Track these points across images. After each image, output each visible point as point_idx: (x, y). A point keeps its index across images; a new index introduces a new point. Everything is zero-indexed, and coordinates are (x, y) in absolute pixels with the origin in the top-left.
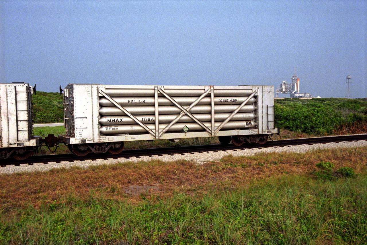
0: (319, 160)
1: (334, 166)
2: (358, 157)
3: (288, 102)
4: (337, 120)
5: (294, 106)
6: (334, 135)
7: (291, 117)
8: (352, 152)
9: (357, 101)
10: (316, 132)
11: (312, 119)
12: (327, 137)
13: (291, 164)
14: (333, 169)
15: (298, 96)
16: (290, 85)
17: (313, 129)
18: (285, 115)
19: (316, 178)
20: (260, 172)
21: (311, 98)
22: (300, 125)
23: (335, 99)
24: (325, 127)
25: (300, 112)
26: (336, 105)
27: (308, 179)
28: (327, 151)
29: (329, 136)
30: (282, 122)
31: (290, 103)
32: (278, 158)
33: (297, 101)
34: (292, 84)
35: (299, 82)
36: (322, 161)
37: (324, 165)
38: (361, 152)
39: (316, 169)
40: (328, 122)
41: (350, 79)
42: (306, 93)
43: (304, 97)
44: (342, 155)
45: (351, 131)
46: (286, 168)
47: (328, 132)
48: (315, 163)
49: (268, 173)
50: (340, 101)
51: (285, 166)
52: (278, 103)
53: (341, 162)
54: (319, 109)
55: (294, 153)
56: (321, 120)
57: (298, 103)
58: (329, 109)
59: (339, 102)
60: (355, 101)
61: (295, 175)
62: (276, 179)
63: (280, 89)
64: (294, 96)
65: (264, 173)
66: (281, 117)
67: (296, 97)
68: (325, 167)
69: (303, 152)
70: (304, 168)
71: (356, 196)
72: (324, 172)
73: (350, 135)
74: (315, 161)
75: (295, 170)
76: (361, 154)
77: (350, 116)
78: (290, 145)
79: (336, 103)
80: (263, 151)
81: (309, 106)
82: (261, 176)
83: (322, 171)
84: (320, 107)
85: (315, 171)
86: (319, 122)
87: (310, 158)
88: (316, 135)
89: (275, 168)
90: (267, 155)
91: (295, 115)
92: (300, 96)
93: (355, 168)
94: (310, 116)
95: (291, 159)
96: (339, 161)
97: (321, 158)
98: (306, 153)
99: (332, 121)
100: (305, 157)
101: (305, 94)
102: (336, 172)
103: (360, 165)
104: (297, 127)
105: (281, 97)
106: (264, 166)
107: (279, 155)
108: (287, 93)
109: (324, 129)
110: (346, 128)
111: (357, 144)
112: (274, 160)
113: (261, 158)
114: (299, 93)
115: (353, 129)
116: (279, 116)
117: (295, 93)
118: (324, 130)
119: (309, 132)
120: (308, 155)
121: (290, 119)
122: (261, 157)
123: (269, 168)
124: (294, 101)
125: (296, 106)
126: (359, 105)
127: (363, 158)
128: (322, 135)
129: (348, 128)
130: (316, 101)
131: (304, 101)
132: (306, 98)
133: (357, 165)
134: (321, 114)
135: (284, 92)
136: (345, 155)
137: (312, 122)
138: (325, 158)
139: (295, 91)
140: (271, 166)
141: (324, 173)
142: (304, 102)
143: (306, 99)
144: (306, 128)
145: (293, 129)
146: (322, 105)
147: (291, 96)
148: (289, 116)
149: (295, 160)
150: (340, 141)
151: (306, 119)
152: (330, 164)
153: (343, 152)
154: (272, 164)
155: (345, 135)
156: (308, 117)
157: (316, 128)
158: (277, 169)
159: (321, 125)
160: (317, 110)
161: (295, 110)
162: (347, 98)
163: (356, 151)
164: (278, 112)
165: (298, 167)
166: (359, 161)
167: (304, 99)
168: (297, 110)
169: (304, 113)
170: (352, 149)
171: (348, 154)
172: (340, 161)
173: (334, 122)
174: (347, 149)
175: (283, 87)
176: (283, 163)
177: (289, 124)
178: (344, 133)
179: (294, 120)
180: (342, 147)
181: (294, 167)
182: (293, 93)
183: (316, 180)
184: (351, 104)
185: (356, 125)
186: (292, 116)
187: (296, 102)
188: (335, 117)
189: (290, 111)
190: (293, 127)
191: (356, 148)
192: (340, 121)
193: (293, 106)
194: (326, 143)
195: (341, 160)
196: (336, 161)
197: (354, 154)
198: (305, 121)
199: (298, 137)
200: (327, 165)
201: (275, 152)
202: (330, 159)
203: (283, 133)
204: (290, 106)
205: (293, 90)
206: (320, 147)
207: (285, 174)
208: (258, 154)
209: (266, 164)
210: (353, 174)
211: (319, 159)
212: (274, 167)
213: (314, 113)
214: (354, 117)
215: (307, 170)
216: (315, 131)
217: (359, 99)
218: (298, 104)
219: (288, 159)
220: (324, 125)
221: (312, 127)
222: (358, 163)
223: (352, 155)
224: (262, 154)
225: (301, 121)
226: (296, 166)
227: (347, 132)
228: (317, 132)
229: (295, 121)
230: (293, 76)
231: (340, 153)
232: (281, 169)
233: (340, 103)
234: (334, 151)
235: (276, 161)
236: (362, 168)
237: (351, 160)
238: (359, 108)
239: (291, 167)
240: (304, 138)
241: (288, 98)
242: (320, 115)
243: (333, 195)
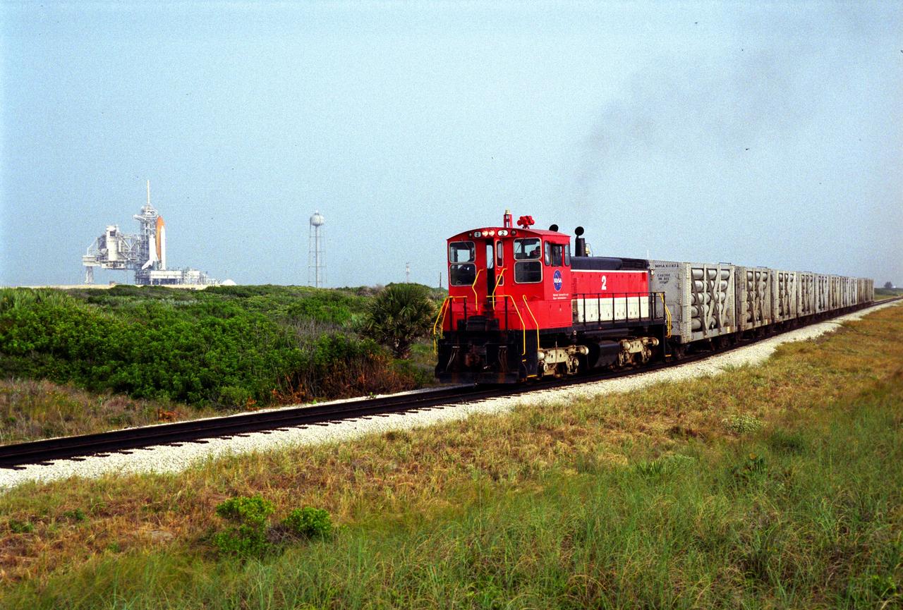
0: (227, 493)
1: (271, 509)
2: (342, 472)
3: (128, 298)
4: (284, 358)
5: (149, 311)
6: (277, 406)
7: (135, 351)
8: (327, 458)
9: (341, 297)
10: (220, 399)
11: (207, 355)
12: (255, 412)
13: (133, 516)
14: (270, 519)
15: (162, 279)
16: (132, 240)
17: (210, 387)
18: (117, 345)
19: (216, 557)
20: (17, 558)
21: (202, 287)
22: (167, 376)
23: (279, 289)
24: (249, 382)
25: (165, 333)
26: (281, 307)
27: (189, 563)
28: (253, 460)
29: (261, 411)
30: (106, 368)
31: (134, 302)
32: (86, 497)
33: (158, 295)
34: (139, 238)
35: (163, 230)
36: (236, 494)
37: (242, 509)
38: (350, 457)
39: (217, 525)
40: (258, 363)
41: (318, 228)
42: (188, 269)
43: (182, 281)
44: (299, 470)
45: (325, 391)
46: (114, 531)
47: (257, 396)
48: (215, 504)
49: (47, 555)
50: (292, 295)
51: (111, 523)
52: (90, 301)
53: (295, 493)
54: (228, 321)
55: (146, 477)
56: (235, 357)
57: (160, 301)
58: (258, 322)
59: (290, 298)
60: (335, 297)
61: (146, 552)
62: (79, 575)
63: (97, 252)
64: (147, 279)
65: (30, 559)
66: (100, 352)
67: (156, 281)
68: (245, 514)
69: (176, 469)
70: (179, 525)
71: (333, 600)
72: (241, 530)
73: (322, 404)
74: (214, 498)
75: (146, 536)
76: (351, 462)
77: (321, 345)
78: (132, 448)
79: (281, 302)
80: (31, 477)
81: (198, 313)
82: (18, 570)
83: (235, 530)
84: (232, 315)
85: (214, 530)
86: (229, 366)
87: (197, 489)
88: (220, 409)
89: (77, 536)
90: (45, 491)
91: (149, 342)
92: (170, 277)
93: (335, 510)
94: (199, 347)
95: (134, 497)
96: (288, 490)
97: (234, 484)
98: (185, 473)
99: (268, 360)
100: (180, 485)
101: (184, 272)
102: (278, 529)
103: (350, 497)
104: (158, 386)
105: (102, 283)
106: (34, 530)
107: (93, 485)
108: (123, 266)
109: (245, 388)
110: (312, 381)
111: (340, 433)
112: (71, 507)
113: (23, 506)
114: (164, 268)
115: (330, 384)
116: (92, 347)
117: (151, 268)
118: (246, 392)
119: (199, 400)
120: (190, 478)
121: (133, 358)
122: (22, 498)
123: (51, 536)
124: (147, 297)
125: (156, 312)
126: (345, 309)
127: (356, 473)
128: (238, 408)
129: (315, 380)
130: (220, 296)
131: (180, 295)
132: (190, 287)
133: (340, 497)
134: (236, 339)
135: (115, 264)
136: (307, 468)
137: (208, 367)
138: (246, 485)
139: (149, 263)
140: (60, 530)
141: (242, 534)
142: (182, 300)
143: (188, 290)
144: (188, 386)
145: (143, 393)
146: (241, 310)
147: (138, 278)
148: (128, 348)
149: (149, 501)
150: (293, 425)
151: (186, 357)
152: (259, 503)
153: (300, 460)
154: (65, 521)
155: (309, 405)
156: (192, 350)
157: (221, 385)
158: (82, 538)
159: (234, 374)
160: (223, 326)
161: (149, 325)
162: (314, 286)
163: (337, 453)
164: (90, 333)
165: (157, 523)
166: (347, 487)
167: (182, 289)
168: (156, 327)
169: (179, 337)
170: (326, 447)
171: (316, 465)
172: (290, 491)
173: (276, 363)
174: (311, 450)
175: (111, 245)
176: (106, 515)
177: (131, 373)
178: (304, 400)
179: (146, 360)
180: (298, 443)
181: (144, 524)
182: (143, 268)
183: (217, 561)
184: (325, 304)
185: (340, 372)
186: (140, 346)
187: (155, 298)
188: (278, 346)
189: (133, 331)
190: (142, 386)
191: (339, 445)
192: (293, 359)
193: (145, 312)
194: (249, 434)
195: (295, 488)
196: (279, 493)
197: (333, 464)
198: (183, 364)
199: (159, 419)
200: (250, 508)
201: (75, 478)
202: (261, 488)
203: (110, 408)
204: (132, 312)
205: (145, 256)
206: (230, 449)
207: (112, 555)
208: (13, 491)
209: (42, 523)
210: (328, 529)
211: (227, 490)
212: (71, 533)
213: (211, 337)
214: (332, 345)
215: (187, 531)
216: (218, 394)
217: (347, 289)
218: (162, 305)
219: (124, 497)
220: (243, 375)
221: (207, 384)
222: (341, 491)
223: (328, 467)
224: (29, 489)
225: (169, 363)
226: (152, 520)
227: (314, 395)
228: (224, 397)
229: (151, 366)
230: (143, 211)
231: (290, 464)
232: (96, 538)
233: (293, 301)
234: (273, 459)
235: (81, 509)
236: (353, 507)
237: (323, 484)
238: (347, 318)
239: (134, 525)
240: (180, 422)
241: (126, 286)
242: (232, 343)
243: (266, 604)
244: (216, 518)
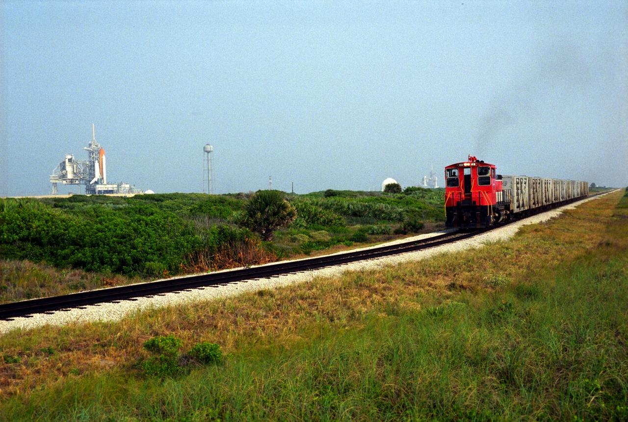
0: (151, 334)
1: (181, 344)
2: (229, 318)
3: (81, 204)
4: (188, 242)
5: (95, 212)
6: (184, 274)
7: (87, 239)
8: (218, 309)
9: (226, 201)
10: (145, 271)
11: (136, 241)
12: (169, 279)
13: (88, 350)
14: (180, 351)
15: (105, 191)
16: (84, 164)
17: (138, 264)
18: (74, 236)
19: (144, 377)
20: (9, 380)
21: (132, 195)
22: (108, 256)
23: (183, 196)
24: (164, 259)
25: (107, 227)
26: (185, 208)
27: (126, 381)
28: (168, 312)
29: (173, 278)
30: (67, 251)
31: (85, 206)
32: (56, 338)
33: (101, 201)
34: (88, 163)
35: (104, 157)
36: (157, 334)
37: (161, 345)
38: (234, 308)
39: (145, 356)
40: (170, 246)
41: (209, 154)
42: (121, 184)
43: (117, 192)
44: (199, 317)
45: (216, 264)
46: (75, 361)
47: (170, 268)
48: (143, 341)
49: (31, 379)
50: (193, 200)
51: (73, 355)
52: (56, 206)
53: (197, 333)
54: (149, 218)
55: (95, 324)
56: (154, 242)
57: (103, 205)
58: (169, 218)
59: (191, 201)
60: (221, 201)
61: (96, 374)
62: (52, 391)
63: (60, 173)
64: (94, 191)
65: (18, 381)
66: (63, 240)
67: (100, 192)
68: (163, 348)
69: (115, 318)
70: (119, 356)
71: (223, 404)
72: (161, 359)
73: (214, 273)
74: (142, 337)
75: (97, 364)
76: (235, 311)
77: (213, 233)
78: (86, 305)
79: (185, 205)
80: (18, 326)
81: (129, 213)
82: (11, 388)
83: (156, 359)
84: (152, 214)
85: (142, 359)
86: (151, 248)
87: (131, 332)
88: (145, 278)
89: (49, 365)
90: (27, 335)
91: (96, 233)
92: (109, 189)
93: (224, 344)
94: (130, 236)
95: (87, 338)
96: (192, 331)
97: (155, 328)
98: (122, 321)
99: (177, 243)
100: (119, 329)
101: (119, 186)
102: (186, 357)
103: (234, 335)
104: (103, 263)
105: (65, 194)
106: (21, 361)
107: (59, 330)
108: (77, 182)
109: (162, 263)
110: (207, 257)
111: (227, 292)
112: (45, 345)
113: (13, 345)
114: (105, 183)
115: (219, 259)
116: (58, 237)
117: (96, 183)
118: (162, 266)
119: (131, 271)
120: (125, 324)
121: (85, 244)
122: (12, 340)
123: (32, 365)
124: (94, 203)
125: (101, 212)
126: (228, 208)
127: (238, 319)
128: (157, 277)
129: (209, 257)
130: (144, 201)
131: (117, 201)
132: (123, 195)
133: (227, 335)
134: (154, 230)
135: (72, 181)
136: (205, 316)
137: (137, 249)
138: (164, 328)
139: (95, 179)
140: (38, 361)
141: (162, 361)
142: (118, 204)
143: (122, 197)
144: (123, 262)
145: (93, 267)
146: (158, 210)
147: (87, 190)
148: (82, 237)
149: (98, 340)
150: (195, 287)
151: (121, 243)
152: (173, 340)
153: (200, 310)
154: (42, 355)
155: (205, 274)
156: (125, 238)
157: (145, 261)
158: (53, 366)
159: (154, 254)
160: (146, 221)
161: (96, 222)
162: (207, 193)
163: (225, 305)
164: (56, 227)
165: (104, 355)
166: (231, 328)
167: (118, 197)
168: (101, 223)
169: (116, 229)
170: (218, 302)
171: (210, 314)
172: (194, 332)
173: (182, 245)
174: (207, 304)
175: (69, 168)
176: (70, 350)
177: (84, 255)
178: (202, 270)
179: (94, 245)
180: (198, 299)
181: (95, 356)
182: (91, 183)
183: (145, 379)
184: (214, 205)
185: (226, 251)
186: (90, 236)
187: (100, 203)
188: (183, 234)
189: (85, 226)
190: (92, 263)
191: (226, 300)
192: (194, 242)
193: (93, 213)
194: (165, 294)
195: (197, 330)
196: (186, 333)
197: (222, 313)
198: (119, 247)
199: (104, 285)
200: (166, 344)
201: (48, 325)
202: (173, 330)
203: (71, 278)
204: (84, 213)
205: (92, 175)
206: (152, 305)
207: (74, 377)
208: (6, 335)
209: (26, 356)
210: (219, 356)
211: (151, 331)
212: (45, 363)
213: (138, 229)
214: (220, 233)
215: (124, 360)
216: (143, 267)
217: (230, 195)
218: (104, 208)
219: (81, 338)
220: (160, 254)
221: (136, 261)
222: (228, 331)
223: (219, 315)
224: (16, 334)
225: (110, 247)
226: (100, 353)
227: (208, 267)
228: (148, 269)
229: (98, 249)
230: (90, 145)
231: (193, 313)
232: (63, 365)
233: (193, 203)
234: (181, 310)
235: (52, 347)
236: (236, 341)
237: (216, 327)
238: (230, 214)
239: (88, 356)
240: (118, 287)
241: (80, 196)
242: (152, 233)
243: (179, 408)
244: (144, 351)
